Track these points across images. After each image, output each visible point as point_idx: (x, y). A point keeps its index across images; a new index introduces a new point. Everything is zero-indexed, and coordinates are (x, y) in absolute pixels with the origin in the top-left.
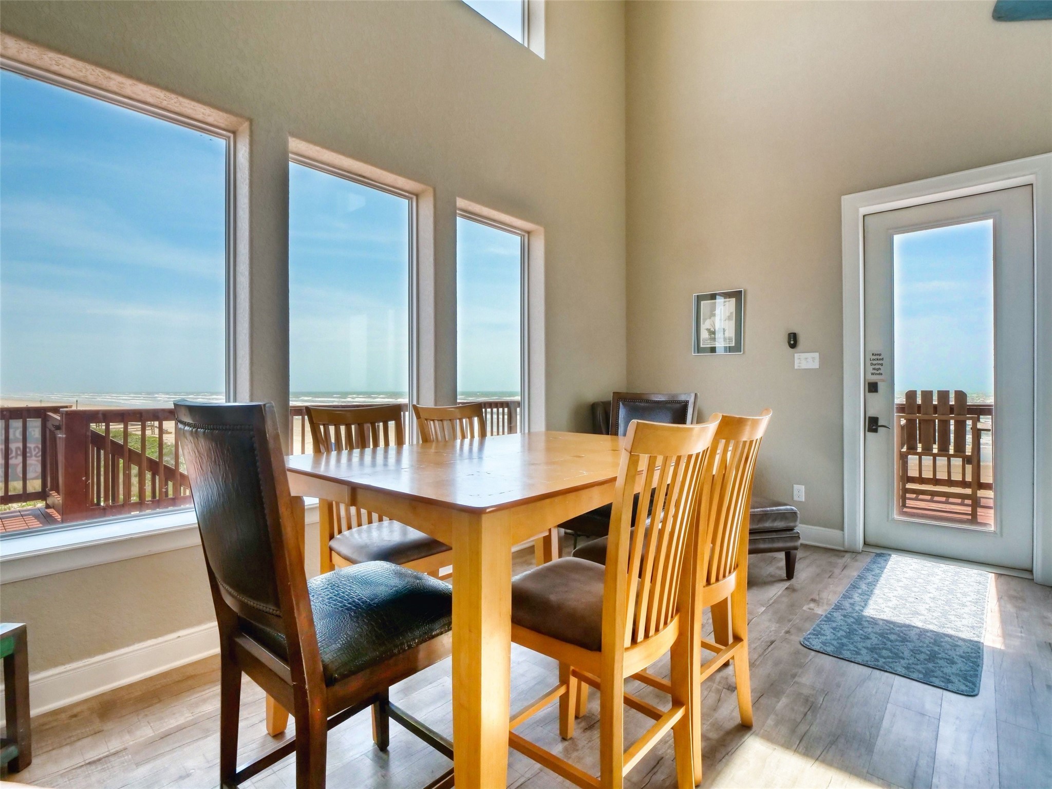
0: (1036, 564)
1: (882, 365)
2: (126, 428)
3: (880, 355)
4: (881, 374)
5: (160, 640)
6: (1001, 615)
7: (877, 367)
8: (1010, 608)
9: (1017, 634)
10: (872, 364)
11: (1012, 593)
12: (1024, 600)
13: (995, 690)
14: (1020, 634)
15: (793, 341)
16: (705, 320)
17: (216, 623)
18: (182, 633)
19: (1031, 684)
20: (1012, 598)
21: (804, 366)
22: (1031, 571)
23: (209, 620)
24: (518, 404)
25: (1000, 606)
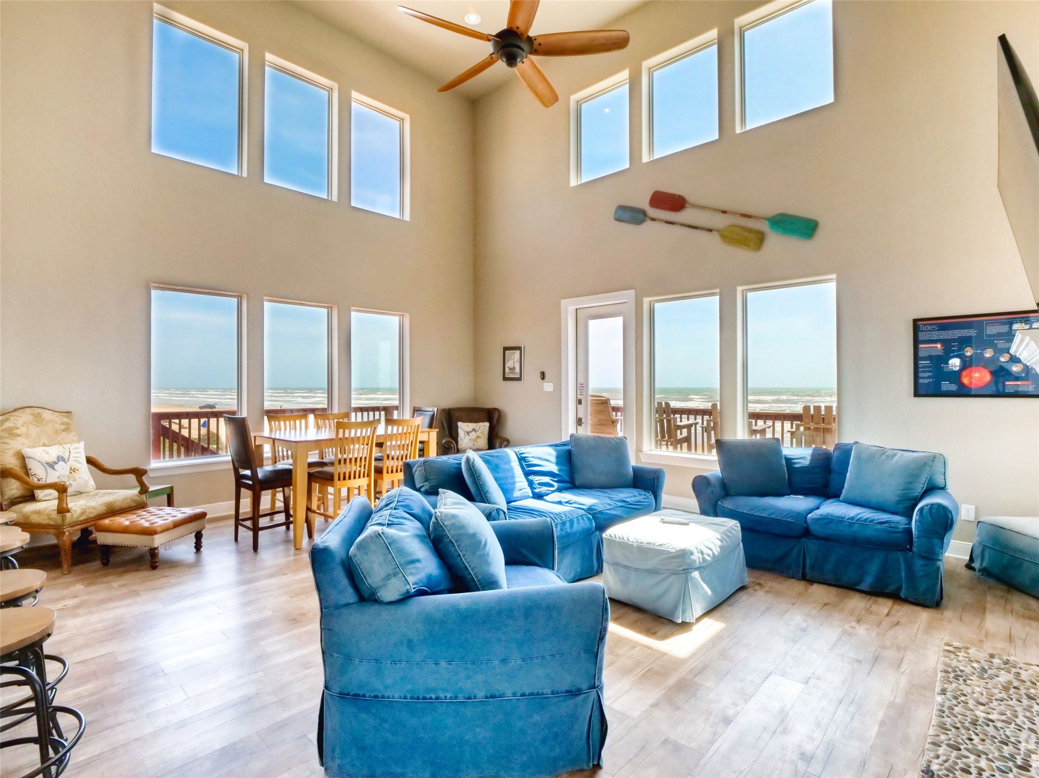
1: (583, 390)
2: (180, 422)
3: (582, 384)
4: (583, 395)
5: (211, 505)
7: (582, 391)
10: (580, 389)
15: (543, 376)
16: (507, 361)
17: (234, 501)
18: (220, 503)
21: (548, 390)
23: (231, 500)
24: (396, 408)
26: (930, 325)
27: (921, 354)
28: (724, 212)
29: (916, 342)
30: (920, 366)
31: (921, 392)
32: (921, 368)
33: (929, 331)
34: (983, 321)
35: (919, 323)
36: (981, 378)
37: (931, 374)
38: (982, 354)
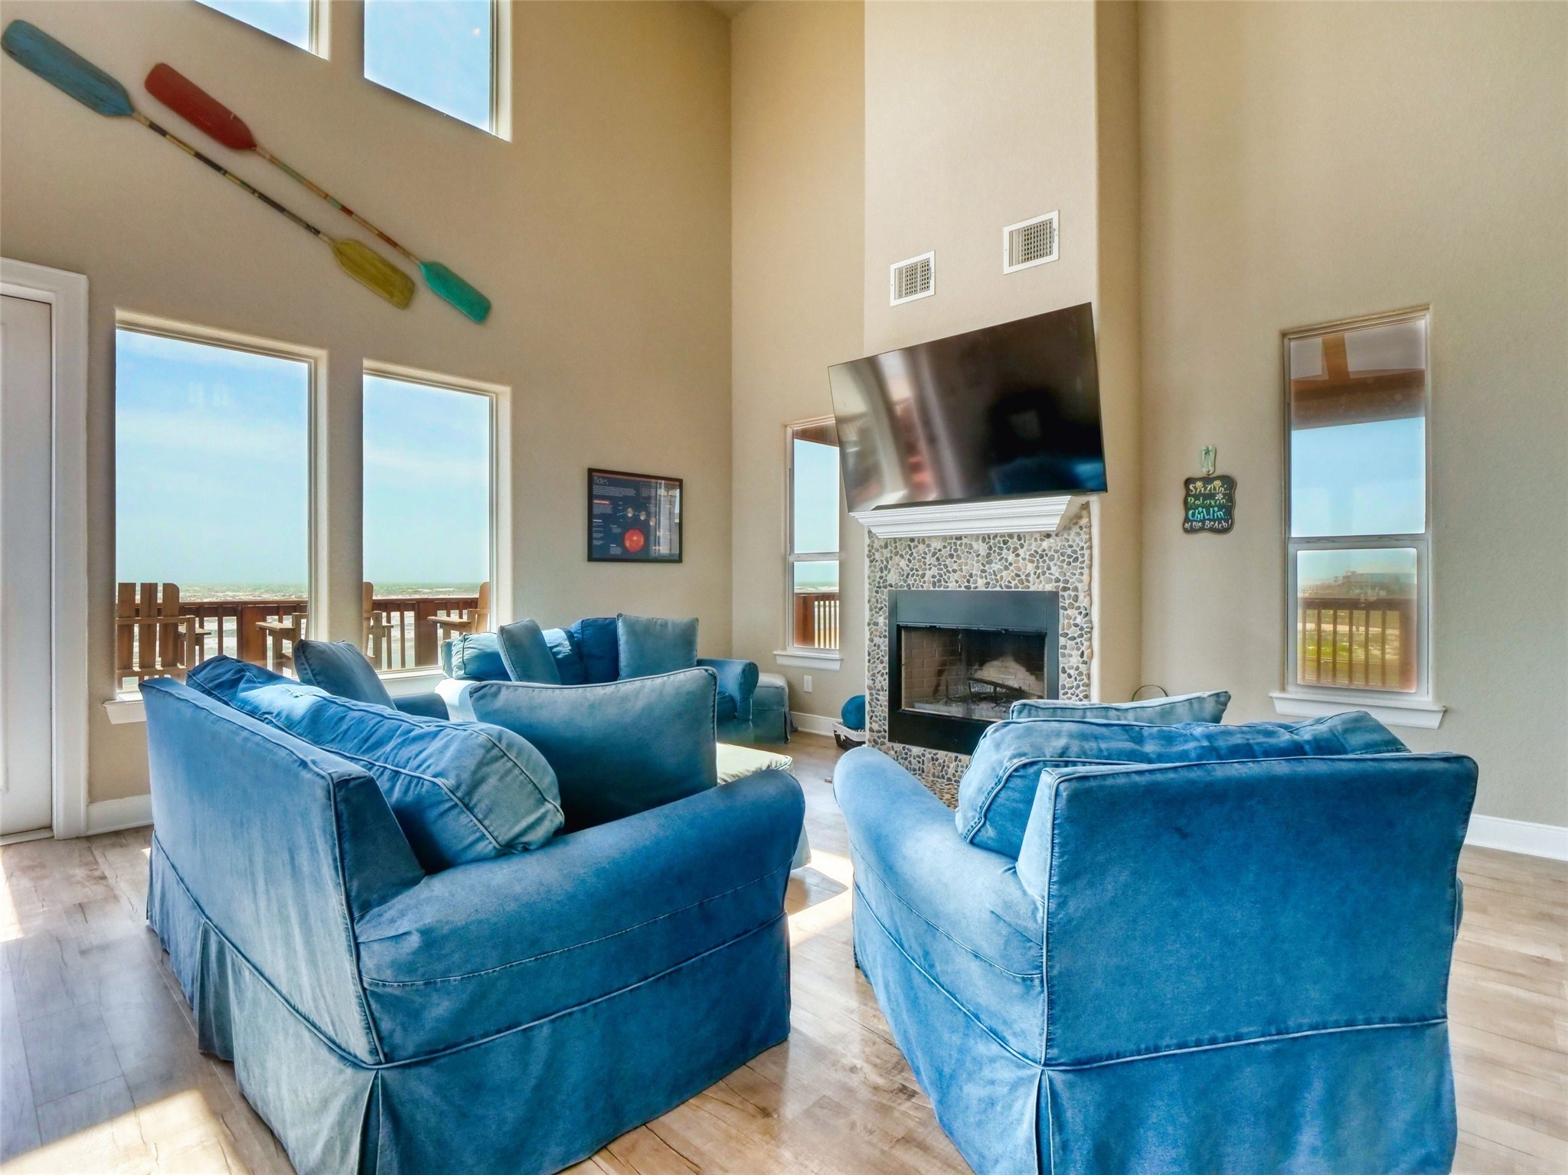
0: (57, 817)
6: (13, 897)
8: (25, 883)
9: (38, 911)
11: (26, 863)
12: (42, 866)
13: (15, 991)
14: (41, 910)
19: (61, 960)
20: (25, 870)
22: (50, 827)
25: (11, 886)
26: (603, 478)
27: (596, 511)
28: (348, 211)
29: (591, 497)
30: (594, 524)
31: (595, 556)
32: (595, 527)
33: (601, 485)
34: (639, 482)
35: (594, 474)
36: (638, 541)
37: (602, 535)
38: (638, 516)
